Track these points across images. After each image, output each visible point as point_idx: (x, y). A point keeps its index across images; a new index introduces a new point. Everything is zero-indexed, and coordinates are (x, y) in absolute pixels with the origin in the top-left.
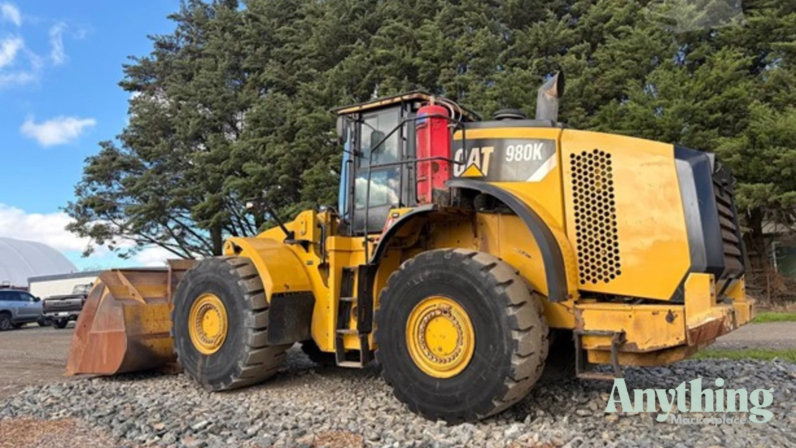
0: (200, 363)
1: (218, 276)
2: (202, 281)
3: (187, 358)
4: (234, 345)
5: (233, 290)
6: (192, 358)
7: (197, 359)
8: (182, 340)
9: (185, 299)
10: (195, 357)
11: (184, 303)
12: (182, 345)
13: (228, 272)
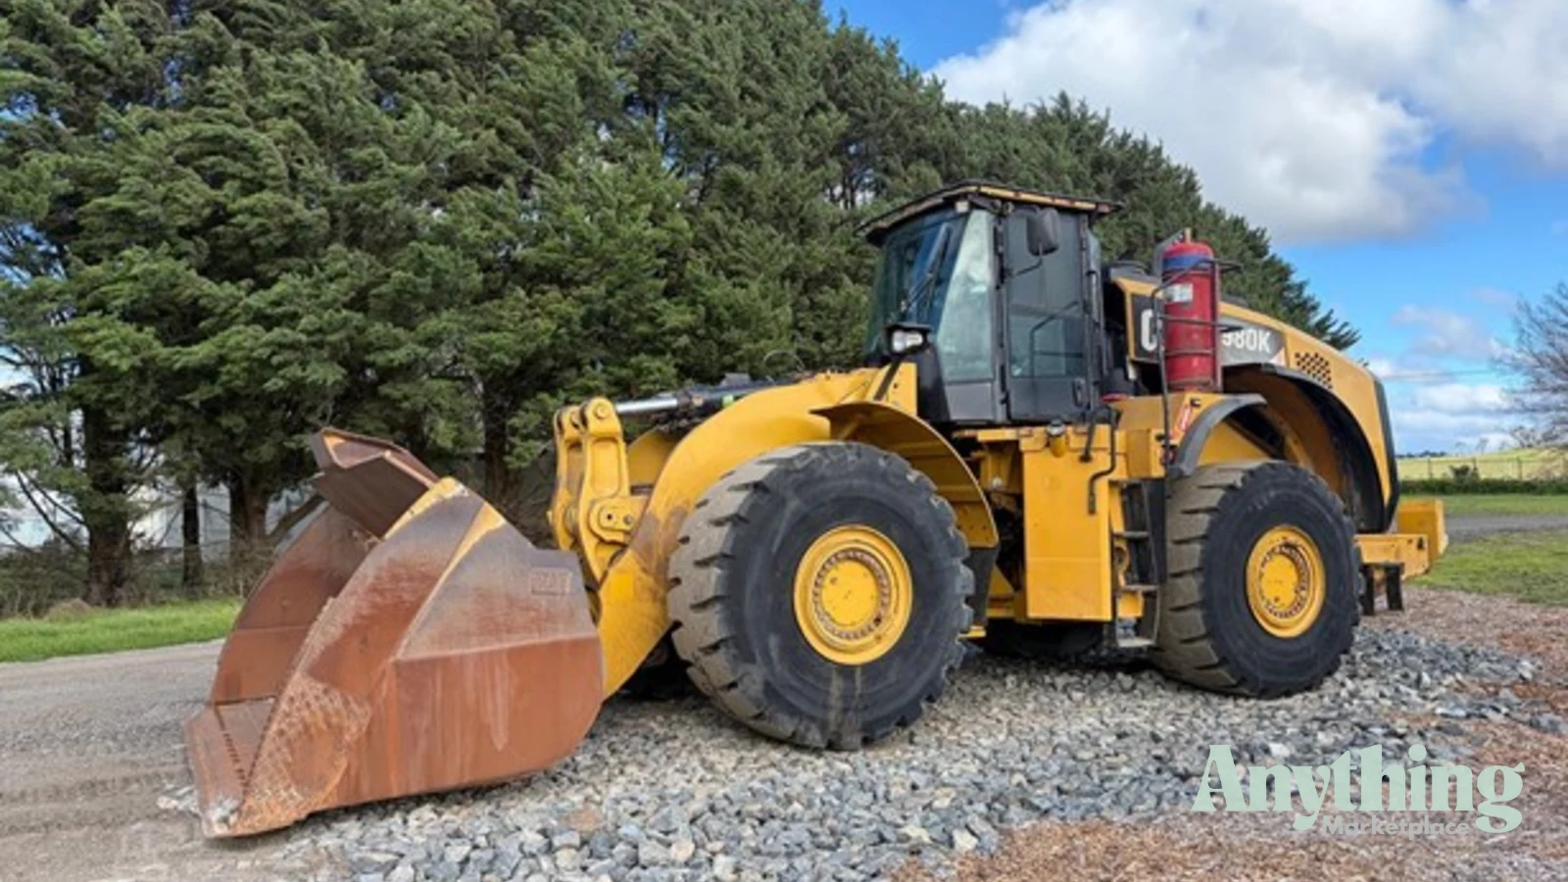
0: (836, 686)
1: (880, 486)
2: (833, 495)
3: (794, 683)
4: (933, 632)
5: (920, 518)
6: (810, 679)
7: (828, 681)
8: (773, 641)
9: (778, 541)
10: (818, 677)
11: (775, 549)
12: (774, 654)
13: (905, 478)
